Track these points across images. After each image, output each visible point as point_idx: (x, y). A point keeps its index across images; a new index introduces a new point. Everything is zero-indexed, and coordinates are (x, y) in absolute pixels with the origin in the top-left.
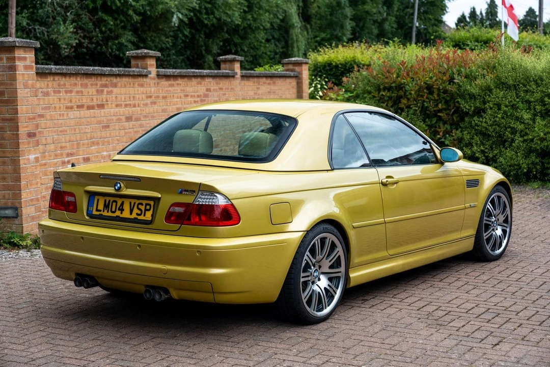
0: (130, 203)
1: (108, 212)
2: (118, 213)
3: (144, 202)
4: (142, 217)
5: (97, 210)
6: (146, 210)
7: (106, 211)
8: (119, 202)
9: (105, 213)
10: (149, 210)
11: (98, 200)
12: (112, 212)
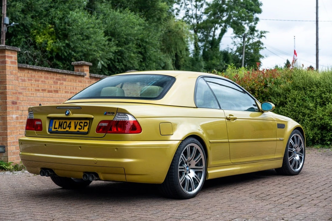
0: (75, 122)
1: (61, 129)
2: (67, 129)
3: (83, 121)
4: (82, 130)
5: (55, 128)
6: (84, 126)
7: (60, 128)
8: (68, 122)
9: (60, 130)
10: (86, 126)
11: (55, 122)
12: (64, 128)
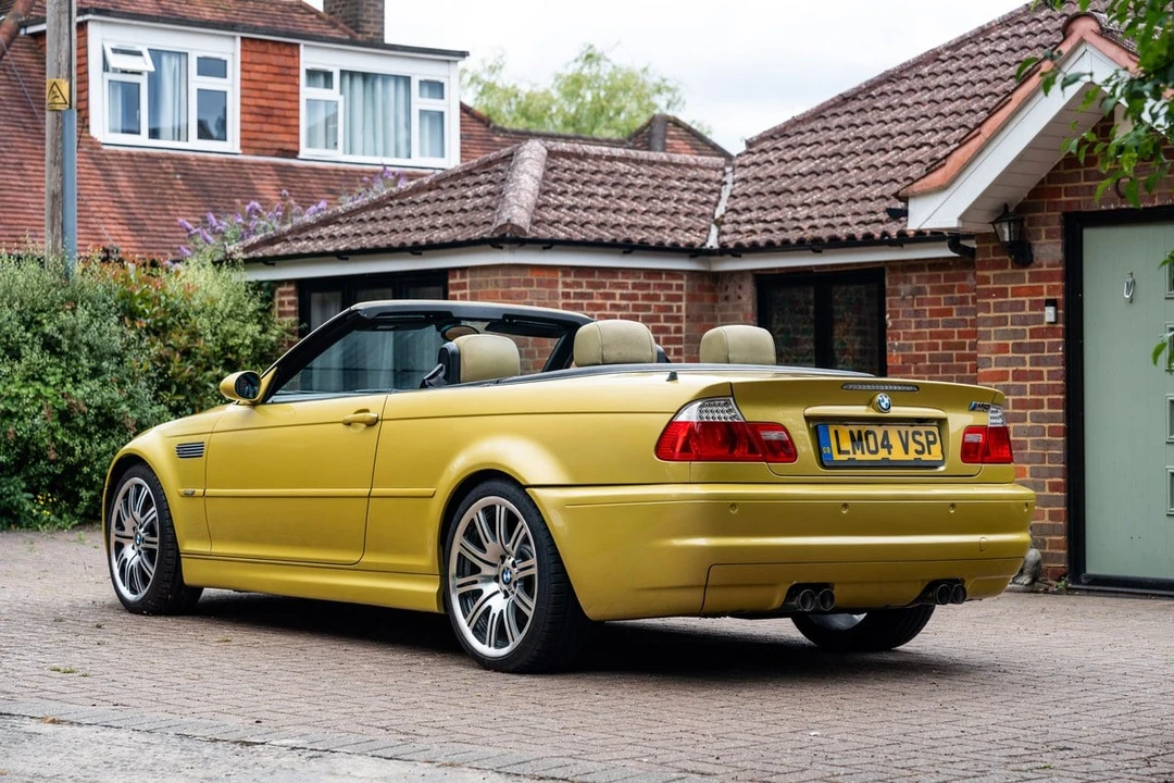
0: (899, 432)
1: (863, 452)
2: (883, 454)
3: (922, 429)
4: (925, 457)
6: (929, 443)
7: (859, 452)
8: (879, 431)
9: (859, 456)
10: (934, 442)
11: (836, 432)
12: (871, 452)
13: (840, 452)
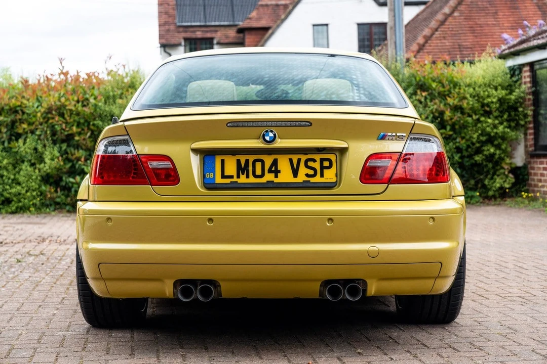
0: (291, 160)
1: (248, 177)
2: (269, 177)
3: (318, 157)
4: (317, 179)
6: (323, 168)
7: (243, 176)
8: (268, 160)
9: (243, 179)
10: (330, 167)
11: (223, 162)
12: (255, 176)
13: (223, 176)
